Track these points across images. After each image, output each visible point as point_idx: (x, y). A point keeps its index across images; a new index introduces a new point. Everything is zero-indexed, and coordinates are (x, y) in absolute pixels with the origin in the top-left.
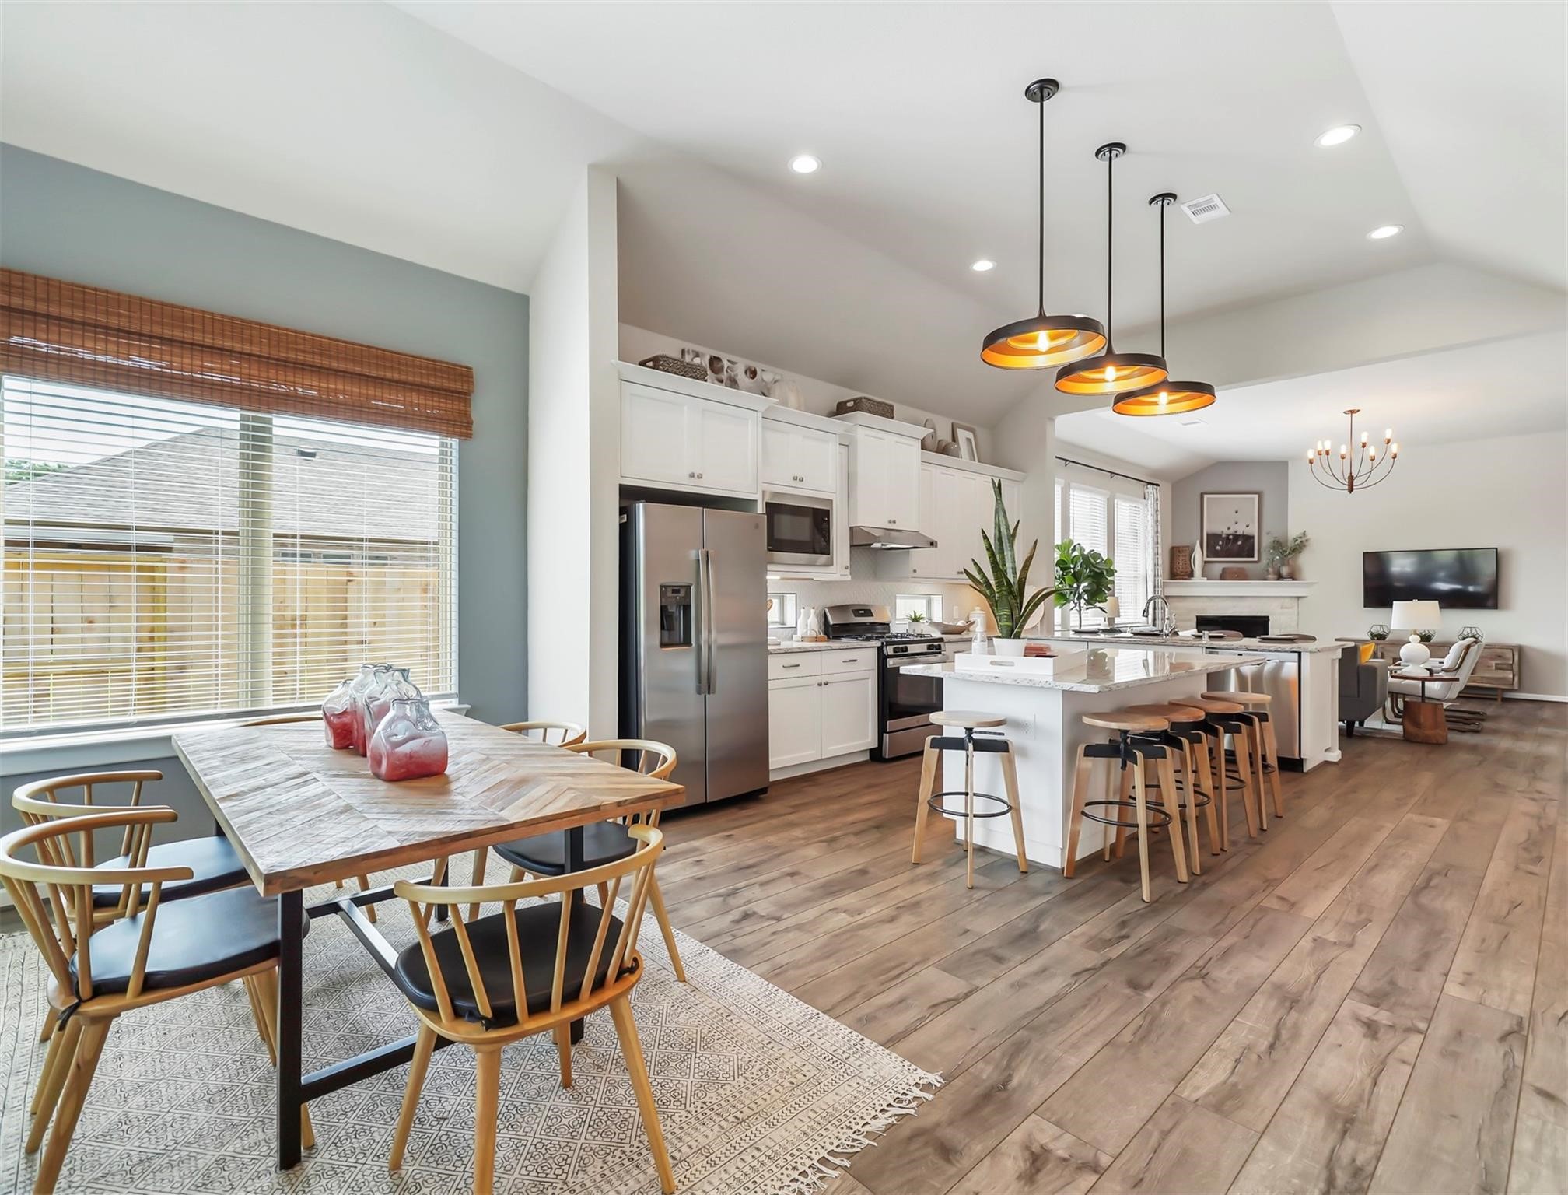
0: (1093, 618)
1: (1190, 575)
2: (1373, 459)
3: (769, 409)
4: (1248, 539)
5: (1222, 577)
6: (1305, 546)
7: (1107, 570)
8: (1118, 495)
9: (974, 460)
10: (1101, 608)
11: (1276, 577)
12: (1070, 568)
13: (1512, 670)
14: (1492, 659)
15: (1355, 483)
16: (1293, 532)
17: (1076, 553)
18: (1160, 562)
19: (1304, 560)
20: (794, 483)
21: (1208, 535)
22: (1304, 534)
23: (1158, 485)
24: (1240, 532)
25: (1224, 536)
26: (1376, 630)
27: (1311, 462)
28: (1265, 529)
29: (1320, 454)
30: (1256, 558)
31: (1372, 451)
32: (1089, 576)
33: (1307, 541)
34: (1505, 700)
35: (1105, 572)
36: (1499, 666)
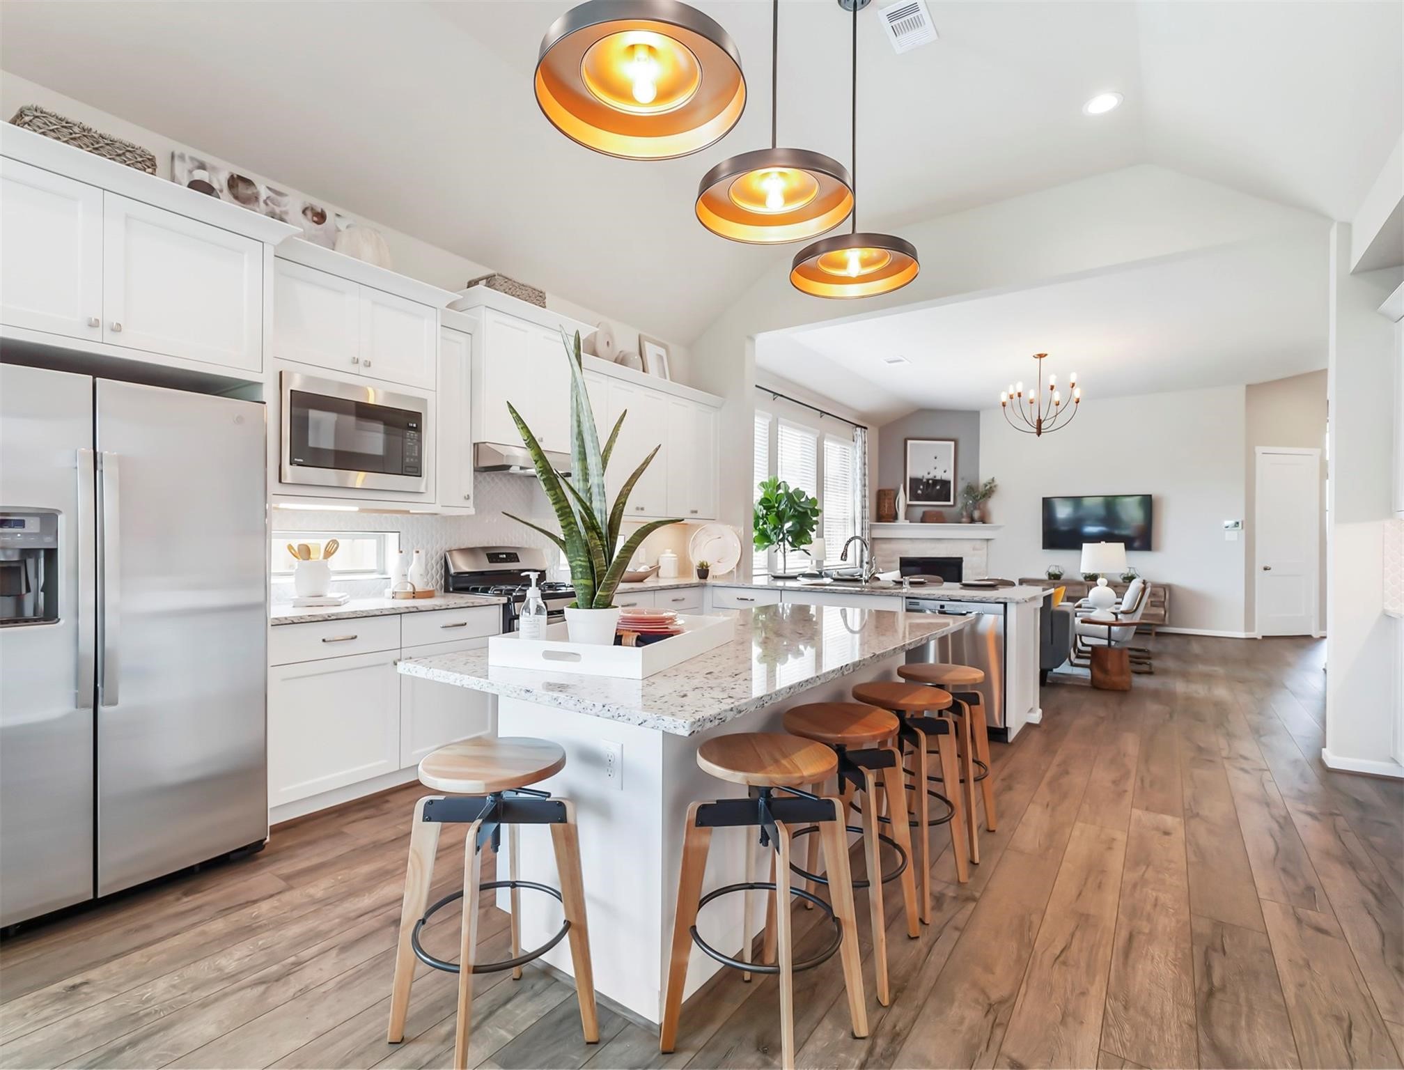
0: (796, 561)
1: (895, 517)
2: (1057, 404)
3: (286, 242)
4: (945, 484)
5: (923, 521)
6: (993, 491)
7: (811, 509)
8: (827, 435)
9: (666, 378)
10: (805, 551)
11: (969, 520)
12: (774, 507)
13: (1164, 607)
15: (1043, 427)
16: (984, 478)
17: (781, 491)
18: (867, 504)
19: (994, 505)
20: (354, 369)
21: (911, 479)
22: (993, 480)
23: (865, 428)
24: (938, 478)
25: (925, 480)
26: (1054, 570)
27: (1004, 405)
28: (960, 475)
29: (1011, 397)
30: (951, 503)
31: (1057, 396)
32: (793, 516)
33: (995, 486)
34: (1158, 634)
35: (809, 512)
36: (1154, 603)
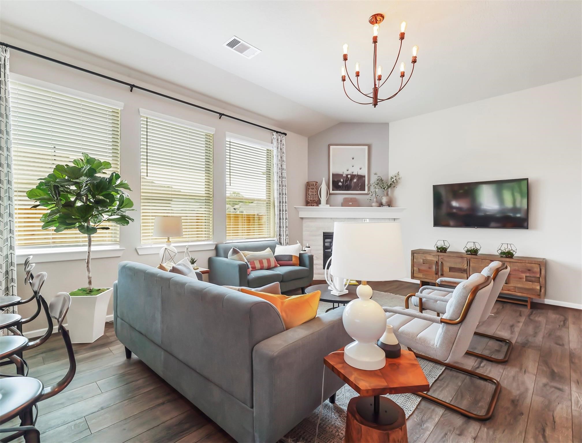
4: (361, 178)
5: (342, 205)
6: (398, 183)
11: (378, 205)
13: (539, 282)
14: (523, 272)
16: (392, 173)
19: (398, 192)
21: (333, 175)
22: (398, 174)
23: (284, 134)
24: (355, 173)
25: (344, 175)
26: (440, 244)
28: (373, 171)
30: (366, 191)
33: (400, 179)
36: (529, 278)
